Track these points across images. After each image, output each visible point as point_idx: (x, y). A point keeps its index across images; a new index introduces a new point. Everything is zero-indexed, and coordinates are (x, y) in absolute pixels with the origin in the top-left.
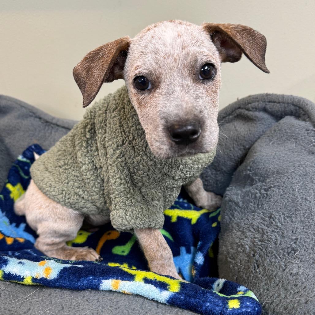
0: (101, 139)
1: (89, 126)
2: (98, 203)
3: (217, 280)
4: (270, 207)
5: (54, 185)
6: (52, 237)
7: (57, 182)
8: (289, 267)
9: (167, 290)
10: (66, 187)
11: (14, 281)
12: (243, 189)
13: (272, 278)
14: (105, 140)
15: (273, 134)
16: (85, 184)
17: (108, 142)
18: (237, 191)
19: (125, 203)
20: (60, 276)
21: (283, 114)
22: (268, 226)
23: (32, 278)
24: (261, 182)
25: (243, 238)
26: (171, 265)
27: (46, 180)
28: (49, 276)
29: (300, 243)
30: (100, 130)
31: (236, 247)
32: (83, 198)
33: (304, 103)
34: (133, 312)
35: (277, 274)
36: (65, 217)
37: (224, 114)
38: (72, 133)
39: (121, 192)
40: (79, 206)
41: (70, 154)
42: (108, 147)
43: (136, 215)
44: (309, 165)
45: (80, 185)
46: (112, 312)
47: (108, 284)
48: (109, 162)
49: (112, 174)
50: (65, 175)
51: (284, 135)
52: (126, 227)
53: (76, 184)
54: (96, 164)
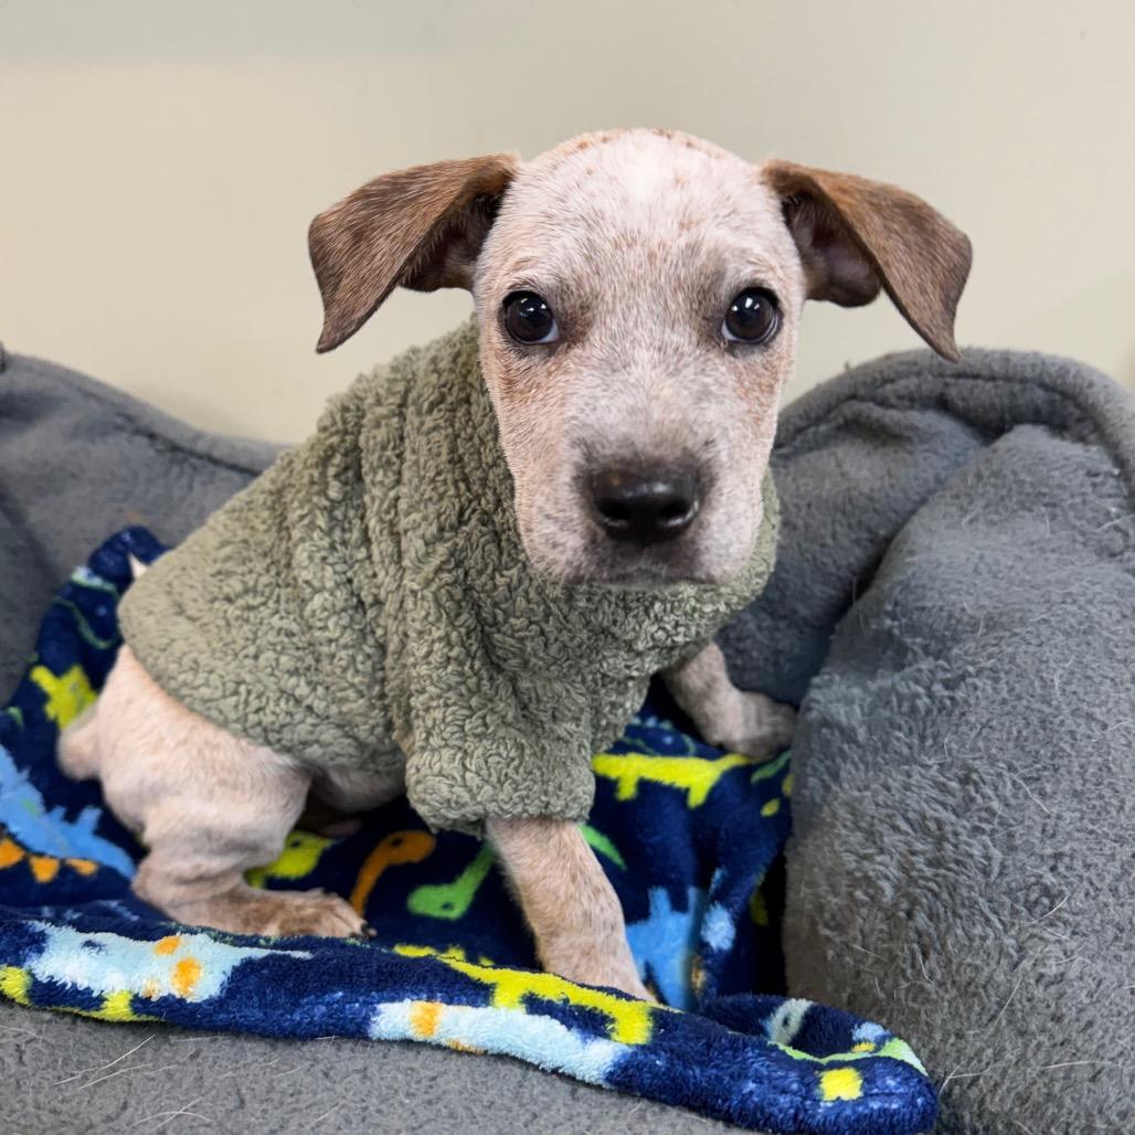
0: (380, 506)
1: (337, 459)
2: (362, 727)
3: (780, 1003)
4: (963, 746)
5: (207, 665)
6: (197, 851)
7: (218, 655)
8: (1031, 952)
9: (606, 1036)
10: (250, 672)
11: (69, 1009)
12: (869, 683)
13: (975, 995)
14: (396, 507)
15: (971, 487)
16: (318, 661)
17: (407, 514)
18: (849, 687)
19: (462, 727)
20: (229, 990)
21: (1007, 417)
22: (959, 810)
23: (130, 997)
24: (931, 658)
25: (872, 855)
26: (620, 951)
27: (179, 647)
28: (191, 990)
29: (1069, 868)
30: (381, 472)
31: (849, 886)
32: (310, 708)
33: (1079, 381)
34: (489, 1113)
35: (990, 979)
36: (246, 779)
37: (800, 417)
38: (273, 481)
39: (450, 688)
40: (296, 736)
41: (265, 555)
42: (406, 531)
43: (501, 770)
44: (1099, 598)
45: (299, 664)
46: (413, 1113)
47: (398, 1017)
48: (410, 583)
49: (418, 625)
50: (246, 628)
51: (1010, 490)
52: (463, 811)
53: (284, 659)
54: (360, 589)
